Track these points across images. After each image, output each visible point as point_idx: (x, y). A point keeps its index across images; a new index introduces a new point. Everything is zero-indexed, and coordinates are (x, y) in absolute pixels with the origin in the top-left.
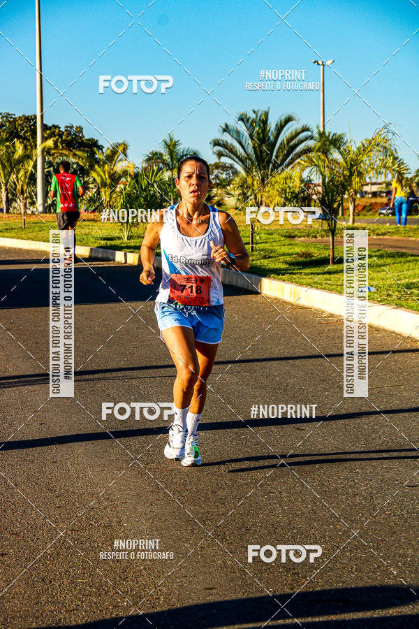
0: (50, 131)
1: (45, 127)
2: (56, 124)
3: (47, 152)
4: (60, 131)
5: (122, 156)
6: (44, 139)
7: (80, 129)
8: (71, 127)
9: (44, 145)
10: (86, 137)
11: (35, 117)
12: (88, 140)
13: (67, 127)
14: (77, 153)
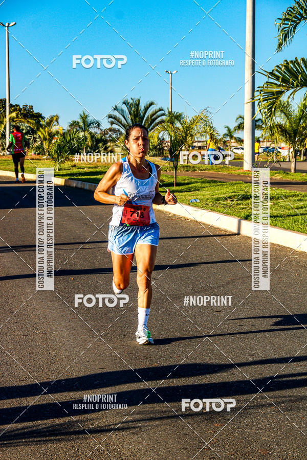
0: (14, 108)
1: (11, 106)
2: (17, 104)
3: (12, 119)
4: (20, 108)
5: (55, 123)
6: (11, 112)
7: (31, 107)
8: (27, 106)
9: (10, 116)
10: (35, 112)
11: (6, 99)
12: (36, 113)
13: (24, 106)
14: (30, 120)
